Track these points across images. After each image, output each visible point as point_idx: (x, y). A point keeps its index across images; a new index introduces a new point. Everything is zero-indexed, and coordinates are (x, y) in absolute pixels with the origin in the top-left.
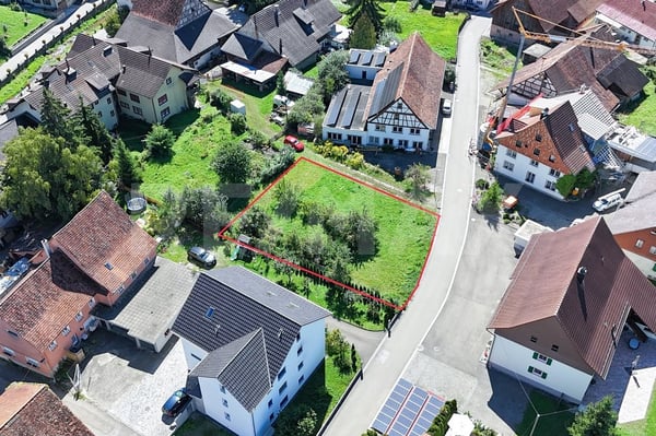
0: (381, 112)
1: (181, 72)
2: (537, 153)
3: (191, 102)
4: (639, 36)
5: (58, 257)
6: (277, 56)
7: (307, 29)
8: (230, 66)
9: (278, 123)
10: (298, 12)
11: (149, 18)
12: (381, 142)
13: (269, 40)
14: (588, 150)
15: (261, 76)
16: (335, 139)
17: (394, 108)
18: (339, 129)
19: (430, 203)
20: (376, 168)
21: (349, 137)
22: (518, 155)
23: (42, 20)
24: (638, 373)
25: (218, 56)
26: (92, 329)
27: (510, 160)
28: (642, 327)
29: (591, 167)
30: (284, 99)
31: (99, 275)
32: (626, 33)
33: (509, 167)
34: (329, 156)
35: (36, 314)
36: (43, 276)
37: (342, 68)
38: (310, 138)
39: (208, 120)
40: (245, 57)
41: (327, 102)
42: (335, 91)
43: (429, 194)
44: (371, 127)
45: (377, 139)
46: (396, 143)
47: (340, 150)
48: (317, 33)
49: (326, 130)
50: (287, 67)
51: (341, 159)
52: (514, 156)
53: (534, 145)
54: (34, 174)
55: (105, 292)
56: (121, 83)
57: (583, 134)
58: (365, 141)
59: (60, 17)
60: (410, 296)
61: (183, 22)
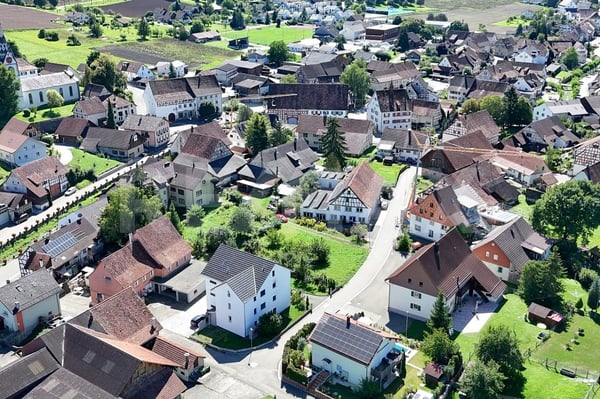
0: (337, 197)
1: (212, 178)
2: (432, 215)
3: (216, 199)
4: (520, 174)
5: (137, 244)
6: (274, 176)
7: (295, 163)
8: (243, 182)
9: (272, 209)
10: (290, 154)
11: (193, 156)
12: (338, 218)
13: (270, 167)
14: (465, 214)
15: (263, 186)
16: (308, 215)
17: (345, 194)
18: (311, 210)
19: (366, 246)
20: (333, 230)
21: (318, 215)
22: (423, 219)
23: (118, 163)
24: (480, 315)
25: (235, 177)
26: (150, 291)
27: (418, 223)
28: (485, 293)
29: (467, 223)
30: (277, 197)
31: (159, 258)
32: (512, 173)
33: (418, 229)
34: (304, 225)
35: (123, 269)
36: (128, 251)
37: (316, 180)
38: (292, 216)
39: (227, 207)
40: (253, 177)
41: (304, 198)
42: (310, 193)
43: (366, 242)
44: (332, 207)
45: (336, 216)
46: (348, 219)
47: (311, 221)
48: (302, 166)
49: (302, 211)
50: (281, 182)
51: (311, 226)
52: (420, 221)
53: (430, 210)
54: (125, 206)
55: (161, 267)
56: (173, 183)
57: (461, 205)
58: (328, 218)
59: (129, 162)
60: (346, 282)
61: (214, 158)
